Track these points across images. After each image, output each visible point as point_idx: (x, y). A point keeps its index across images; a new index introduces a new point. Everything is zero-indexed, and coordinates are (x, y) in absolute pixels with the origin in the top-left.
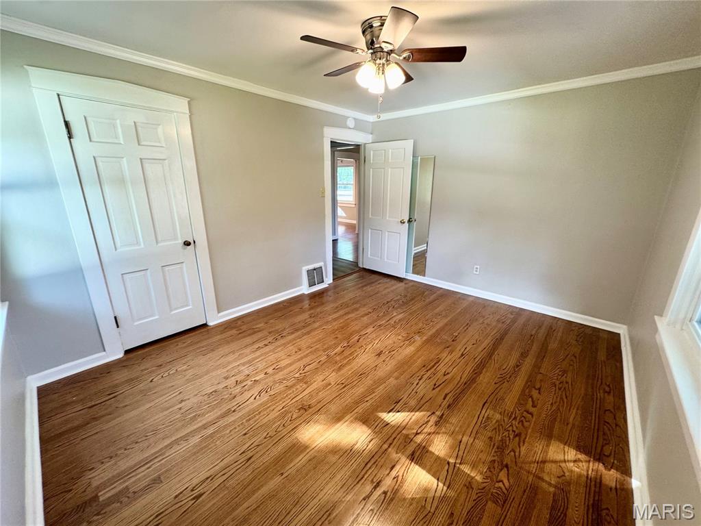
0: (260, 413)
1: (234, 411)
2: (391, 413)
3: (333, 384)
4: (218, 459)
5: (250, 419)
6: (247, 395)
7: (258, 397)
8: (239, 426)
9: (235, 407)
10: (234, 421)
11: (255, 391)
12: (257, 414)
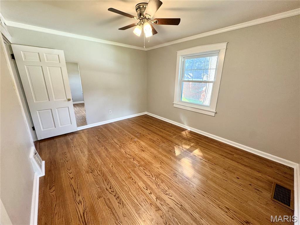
0: (181, 192)
1: (181, 205)
2: (176, 153)
3: (160, 166)
4: (210, 205)
5: (185, 196)
6: (169, 201)
7: (170, 195)
8: (190, 201)
9: (179, 205)
10: (188, 203)
11: (165, 197)
12: (182, 193)
